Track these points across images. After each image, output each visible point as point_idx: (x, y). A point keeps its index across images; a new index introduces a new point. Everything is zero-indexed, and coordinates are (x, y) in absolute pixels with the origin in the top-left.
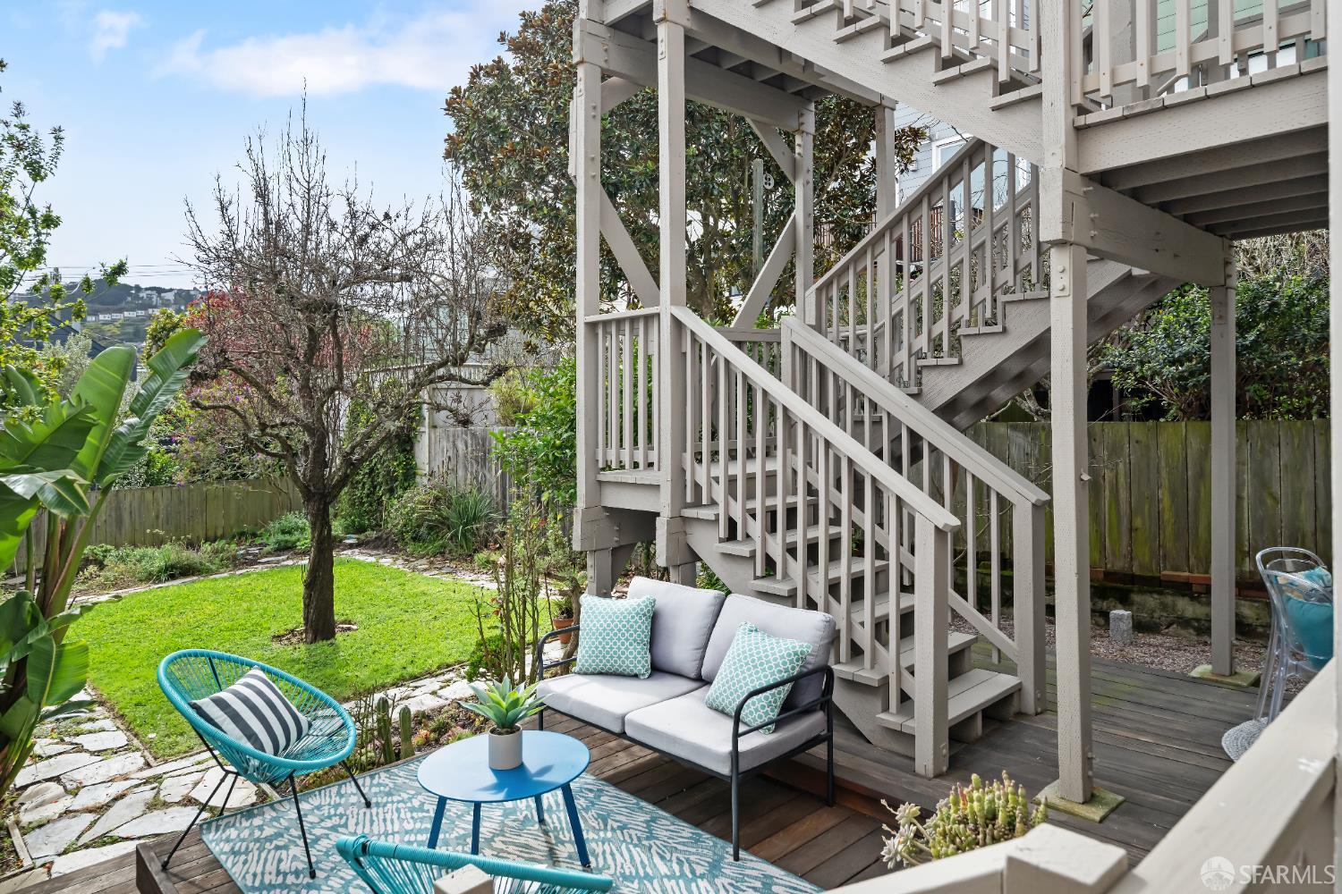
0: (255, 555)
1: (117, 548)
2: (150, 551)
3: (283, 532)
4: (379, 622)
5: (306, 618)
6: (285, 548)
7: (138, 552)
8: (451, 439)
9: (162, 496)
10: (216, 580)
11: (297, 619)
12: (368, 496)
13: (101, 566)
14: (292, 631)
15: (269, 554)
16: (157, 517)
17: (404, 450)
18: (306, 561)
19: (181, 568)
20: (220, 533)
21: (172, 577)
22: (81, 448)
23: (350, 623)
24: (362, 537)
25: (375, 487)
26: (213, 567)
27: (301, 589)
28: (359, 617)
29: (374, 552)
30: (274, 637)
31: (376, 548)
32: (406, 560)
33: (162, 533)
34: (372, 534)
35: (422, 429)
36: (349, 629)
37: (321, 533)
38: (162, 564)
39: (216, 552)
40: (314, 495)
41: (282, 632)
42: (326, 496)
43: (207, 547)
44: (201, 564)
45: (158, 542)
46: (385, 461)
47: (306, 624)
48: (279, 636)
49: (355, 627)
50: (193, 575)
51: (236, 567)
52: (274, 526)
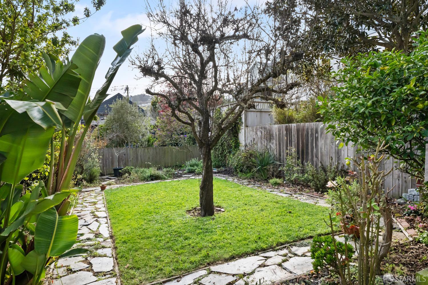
0: (181, 174)
1: (135, 167)
2: (145, 170)
3: (191, 166)
4: (234, 209)
5: (201, 204)
6: (191, 172)
7: (142, 170)
8: (255, 131)
9: (151, 151)
10: (167, 182)
11: (196, 203)
12: (221, 154)
13: (130, 174)
14: (195, 208)
15: (186, 174)
16: (149, 158)
17: (235, 136)
18: (201, 177)
19: (155, 177)
20: (169, 165)
21: (152, 180)
22: (75, 96)
23: (220, 207)
24: (219, 169)
25: (223, 151)
26: (166, 177)
27: (198, 189)
28: (224, 205)
29: (225, 176)
30: (187, 211)
31: (225, 174)
32: (238, 180)
33: (150, 164)
34: (223, 169)
35: (242, 128)
36: (220, 210)
37: (207, 164)
38: (149, 175)
39: (167, 171)
40: (204, 144)
41: (191, 209)
42: (210, 146)
43: (165, 170)
44: (162, 176)
45: (148, 167)
46: (227, 140)
47: (201, 207)
48: (189, 211)
49: (223, 210)
50: (159, 180)
51: (174, 178)
52: (188, 163)
